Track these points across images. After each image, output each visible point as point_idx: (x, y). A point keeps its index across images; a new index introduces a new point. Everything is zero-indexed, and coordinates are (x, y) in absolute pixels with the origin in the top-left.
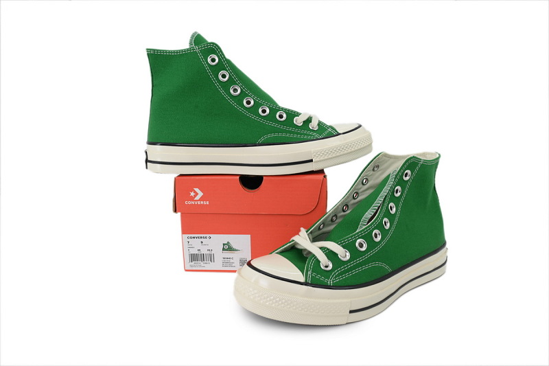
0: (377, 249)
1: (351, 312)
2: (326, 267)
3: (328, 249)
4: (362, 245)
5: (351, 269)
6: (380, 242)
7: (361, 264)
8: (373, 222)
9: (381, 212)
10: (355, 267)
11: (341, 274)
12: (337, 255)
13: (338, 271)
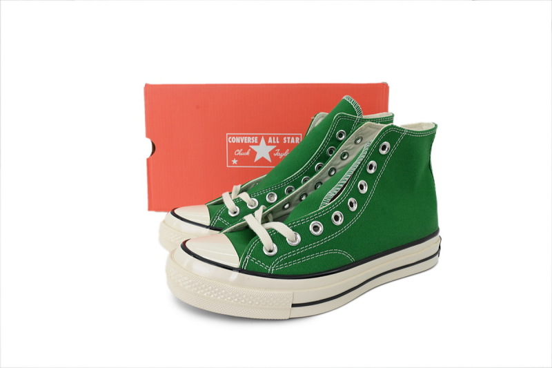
0: (337, 234)
1: (294, 305)
2: (271, 251)
3: (276, 231)
4: (317, 228)
5: (300, 256)
6: (342, 226)
7: (314, 251)
8: (335, 202)
9: (346, 190)
10: (305, 254)
11: (287, 261)
12: (285, 238)
13: (283, 257)
